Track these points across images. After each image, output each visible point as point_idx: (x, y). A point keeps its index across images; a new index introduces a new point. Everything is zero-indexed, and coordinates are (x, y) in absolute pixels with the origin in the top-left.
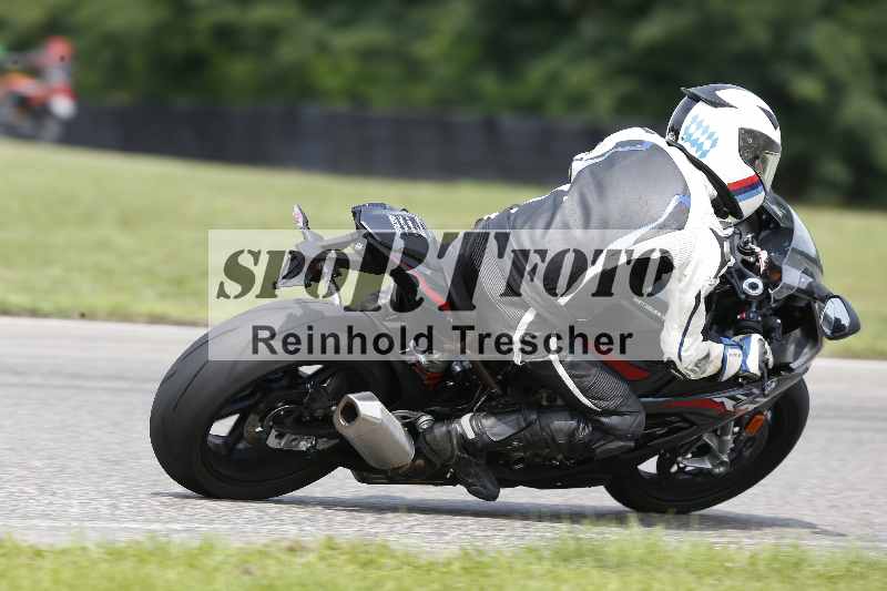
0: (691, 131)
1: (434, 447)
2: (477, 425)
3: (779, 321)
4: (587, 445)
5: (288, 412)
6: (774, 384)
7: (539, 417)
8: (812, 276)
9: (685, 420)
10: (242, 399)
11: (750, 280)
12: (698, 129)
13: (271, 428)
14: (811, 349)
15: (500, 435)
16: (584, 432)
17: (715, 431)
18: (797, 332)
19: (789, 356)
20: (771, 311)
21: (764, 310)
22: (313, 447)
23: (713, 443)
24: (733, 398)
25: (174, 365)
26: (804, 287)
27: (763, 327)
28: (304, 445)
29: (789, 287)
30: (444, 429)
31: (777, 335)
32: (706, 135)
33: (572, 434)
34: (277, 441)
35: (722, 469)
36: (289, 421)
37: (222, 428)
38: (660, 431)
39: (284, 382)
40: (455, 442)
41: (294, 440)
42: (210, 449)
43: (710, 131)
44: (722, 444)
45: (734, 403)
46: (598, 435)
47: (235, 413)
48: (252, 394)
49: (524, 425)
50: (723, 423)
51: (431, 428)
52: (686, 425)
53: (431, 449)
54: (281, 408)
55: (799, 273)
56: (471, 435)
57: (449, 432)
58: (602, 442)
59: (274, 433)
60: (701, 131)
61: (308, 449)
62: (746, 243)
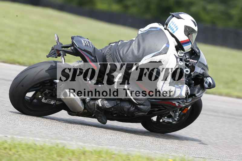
0: (170, 25)
1: (90, 108)
2: (103, 103)
3: (193, 82)
4: (133, 113)
5: (49, 93)
6: (191, 100)
7: (120, 102)
8: (204, 70)
9: (164, 107)
10: (36, 87)
11: (186, 69)
12: (173, 24)
13: (43, 96)
14: (202, 91)
15: (108, 106)
16: (132, 109)
17: (173, 111)
18: (199, 86)
19: (196, 92)
20: (191, 79)
21: (189, 78)
22: (55, 103)
23: (173, 115)
24: (178, 102)
25: (18, 75)
26: (201, 73)
27: (188, 83)
28: (52, 102)
29: (197, 73)
30: (93, 102)
31: (192, 86)
32: (175, 27)
33: (129, 109)
34: (45, 100)
35: (175, 122)
36: (49, 95)
37: (30, 95)
38: (156, 109)
39: (49, 84)
40: (96, 107)
41: (50, 101)
42: (26, 100)
43: (176, 26)
44: (175, 115)
45: (178, 104)
46: (136, 110)
47: (34, 91)
48: (39, 86)
49: (115, 104)
50: (176, 109)
51: (89, 102)
52: (164, 109)
53: (89, 108)
54: (47, 91)
55: (200, 69)
56: (100, 105)
57: (94, 104)
58: (137, 112)
59: (44, 98)
60: (173, 25)
61: (53, 104)
62: (187, 59)
